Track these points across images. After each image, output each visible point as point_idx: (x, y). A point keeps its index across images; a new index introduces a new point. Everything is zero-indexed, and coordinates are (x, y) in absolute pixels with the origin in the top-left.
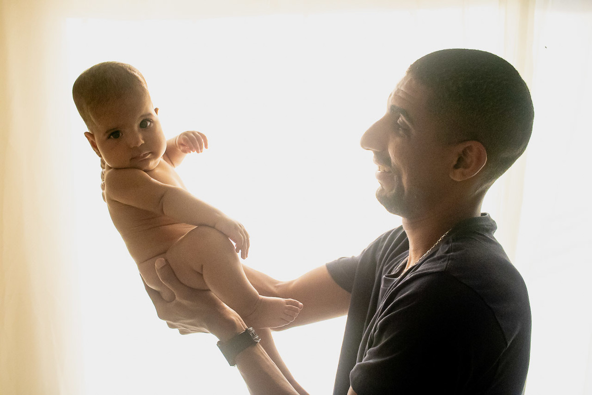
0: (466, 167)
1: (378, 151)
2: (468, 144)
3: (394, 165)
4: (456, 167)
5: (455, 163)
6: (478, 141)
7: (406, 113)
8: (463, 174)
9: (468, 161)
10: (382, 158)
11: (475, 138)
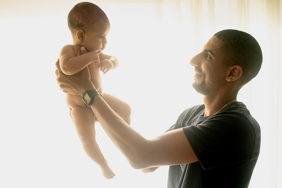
0: (233, 76)
1: (197, 66)
2: (235, 67)
3: (203, 72)
4: (229, 76)
5: (229, 74)
6: (240, 65)
7: (211, 51)
8: (231, 79)
9: (234, 74)
10: (198, 69)
11: (239, 64)
